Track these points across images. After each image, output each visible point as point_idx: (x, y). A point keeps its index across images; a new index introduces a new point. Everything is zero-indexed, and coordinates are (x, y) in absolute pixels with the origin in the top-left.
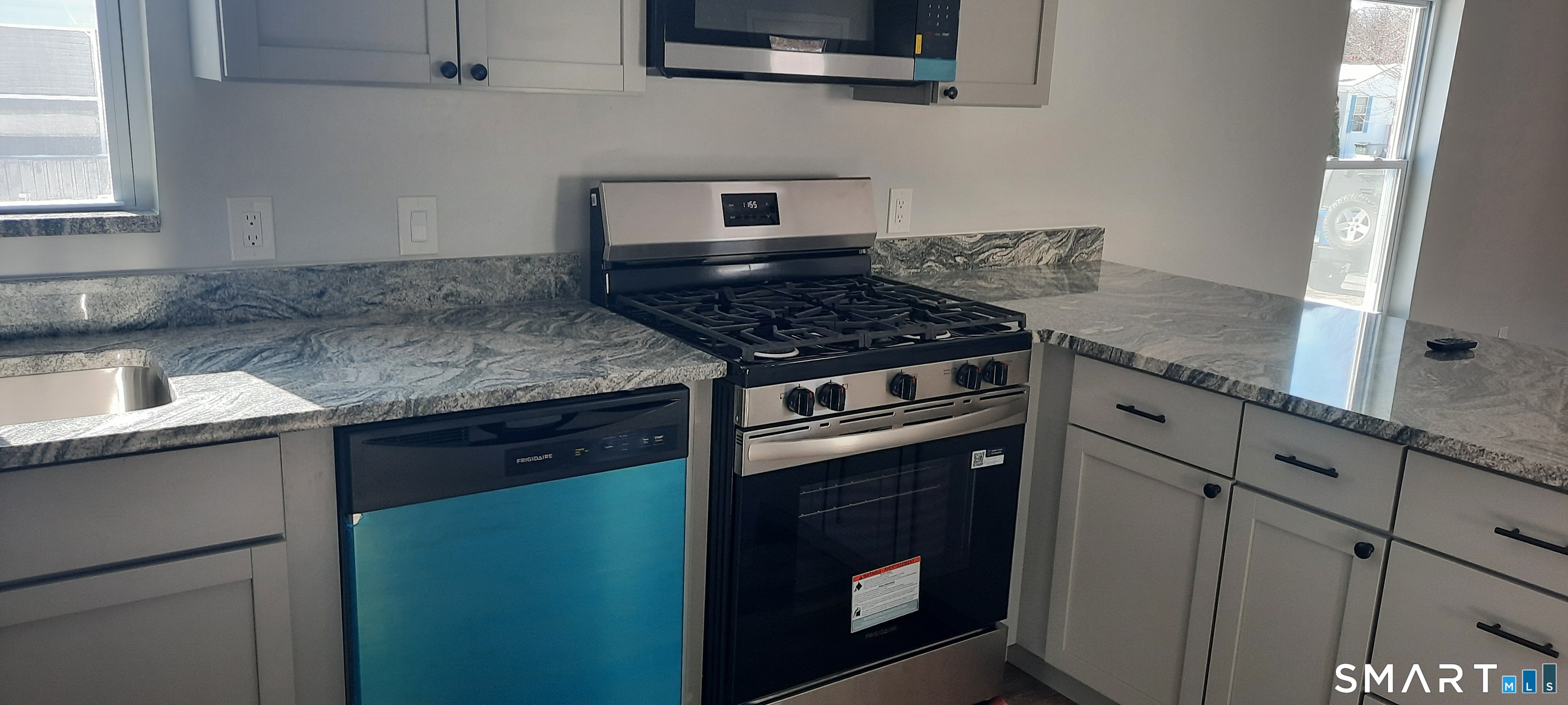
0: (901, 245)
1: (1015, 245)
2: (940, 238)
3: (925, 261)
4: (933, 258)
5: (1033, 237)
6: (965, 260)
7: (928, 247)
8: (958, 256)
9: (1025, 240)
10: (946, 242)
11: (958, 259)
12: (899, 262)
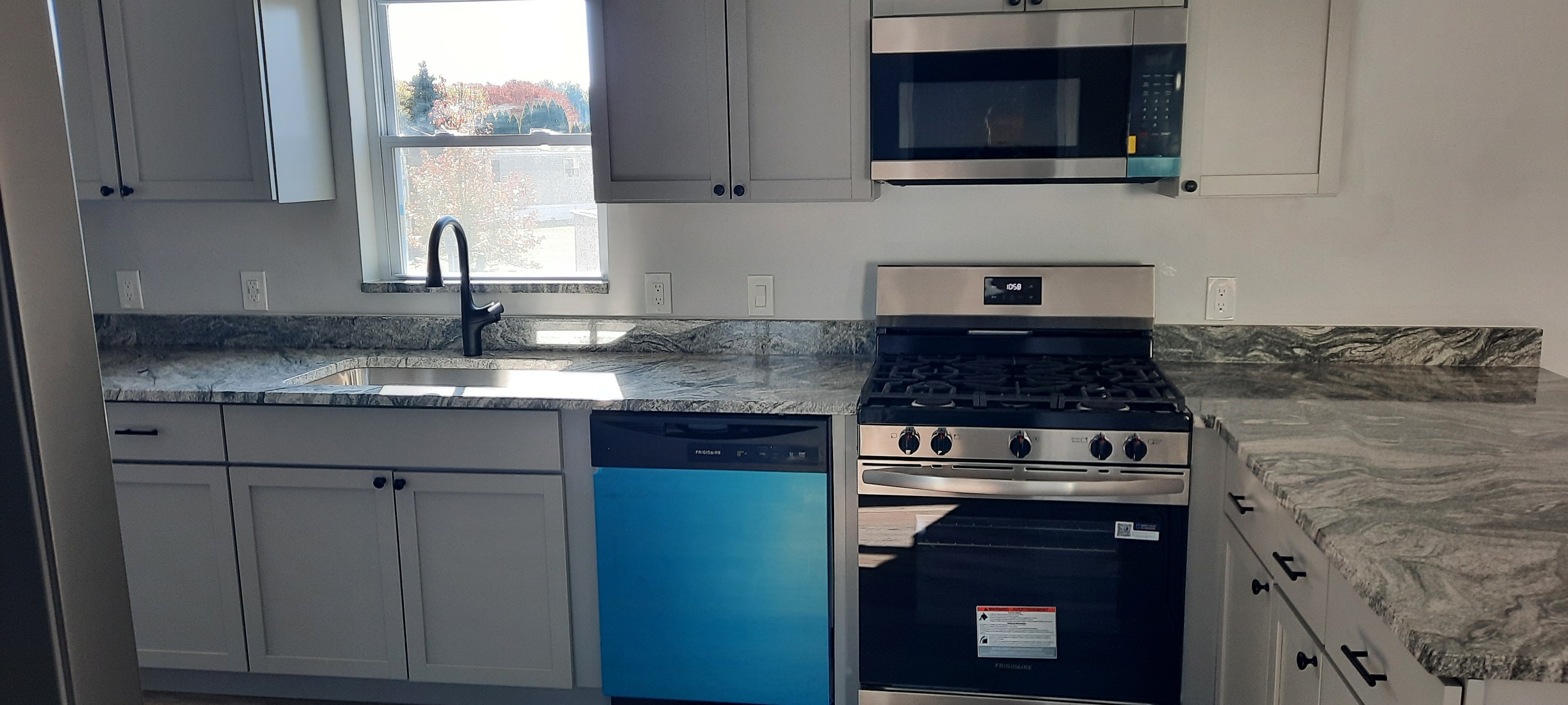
0: (1215, 333)
1: (1384, 342)
2: (1270, 327)
3: (1250, 349)
4: (1261, 347)
5: (1415, 334)
6: (1308, 352)
7: (1253, 336)
8: (1297, 347)
9: (1401, 337)
10: (1279, 332)
11: (1297, 351)
12: (1213, 349)
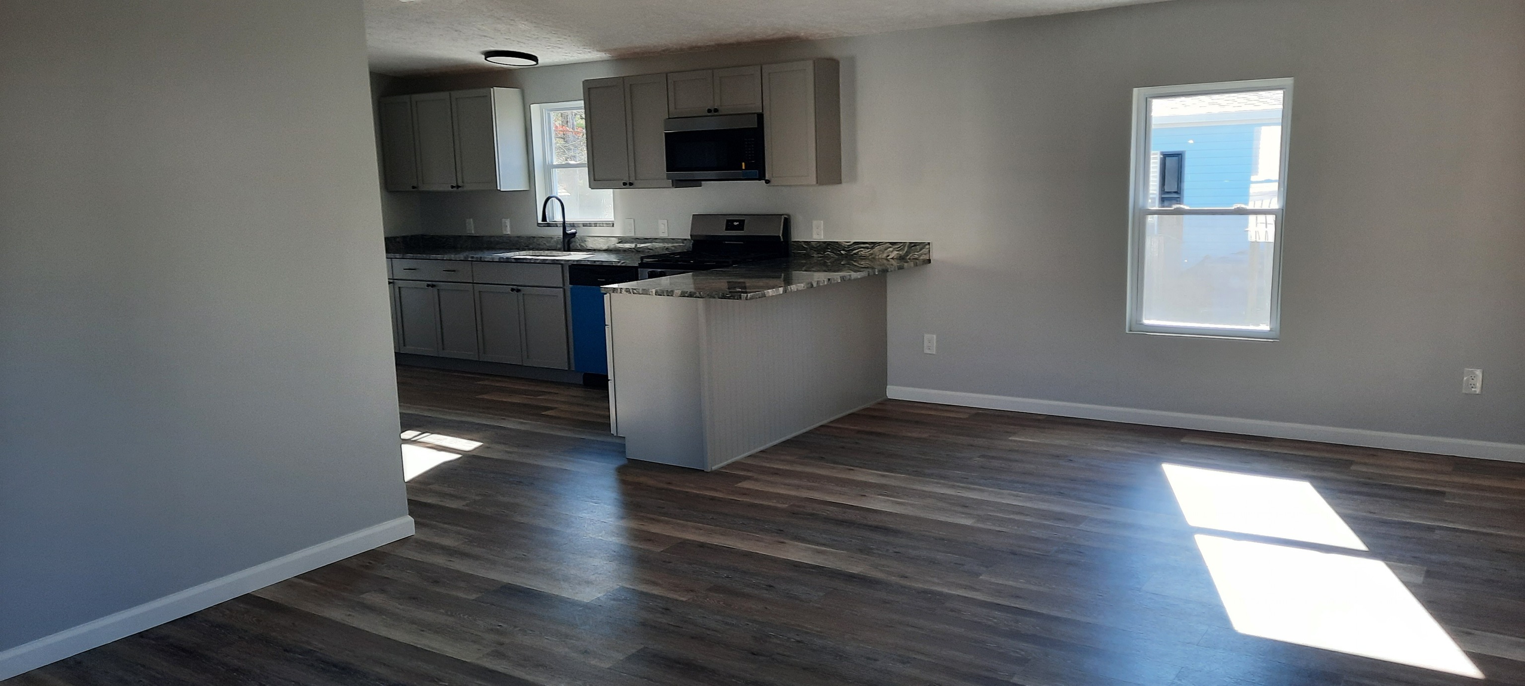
2: (832, 242)
3: (826, 251)
4: (829, 250)
5: (883, 245)
6: (846, 252)
8: (842, 250)
9: (878, 246)
10: (835, 244)
11: (842, 252)
12: (813, 251)
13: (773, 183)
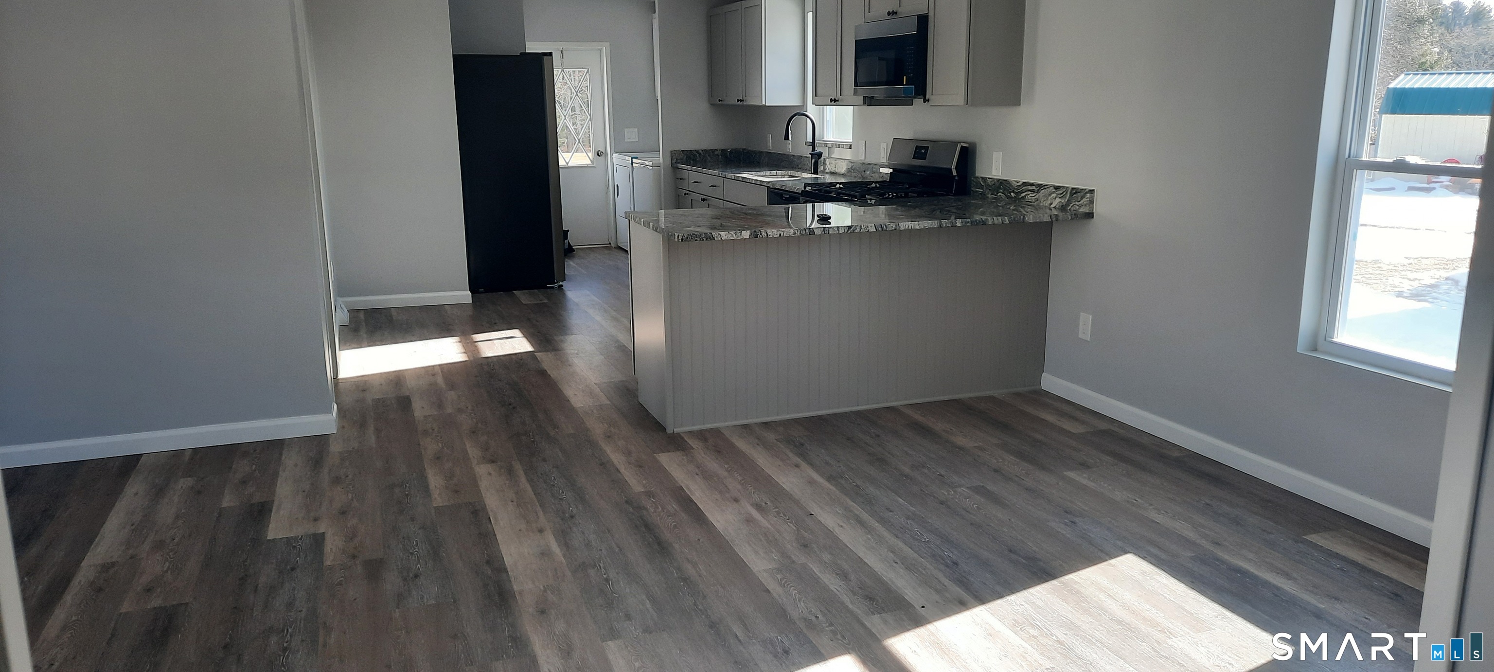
11: (1012, 194)
12: (990, 191)
13: (931, 103)
